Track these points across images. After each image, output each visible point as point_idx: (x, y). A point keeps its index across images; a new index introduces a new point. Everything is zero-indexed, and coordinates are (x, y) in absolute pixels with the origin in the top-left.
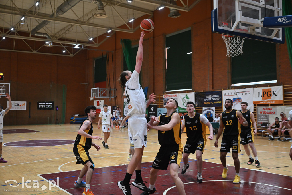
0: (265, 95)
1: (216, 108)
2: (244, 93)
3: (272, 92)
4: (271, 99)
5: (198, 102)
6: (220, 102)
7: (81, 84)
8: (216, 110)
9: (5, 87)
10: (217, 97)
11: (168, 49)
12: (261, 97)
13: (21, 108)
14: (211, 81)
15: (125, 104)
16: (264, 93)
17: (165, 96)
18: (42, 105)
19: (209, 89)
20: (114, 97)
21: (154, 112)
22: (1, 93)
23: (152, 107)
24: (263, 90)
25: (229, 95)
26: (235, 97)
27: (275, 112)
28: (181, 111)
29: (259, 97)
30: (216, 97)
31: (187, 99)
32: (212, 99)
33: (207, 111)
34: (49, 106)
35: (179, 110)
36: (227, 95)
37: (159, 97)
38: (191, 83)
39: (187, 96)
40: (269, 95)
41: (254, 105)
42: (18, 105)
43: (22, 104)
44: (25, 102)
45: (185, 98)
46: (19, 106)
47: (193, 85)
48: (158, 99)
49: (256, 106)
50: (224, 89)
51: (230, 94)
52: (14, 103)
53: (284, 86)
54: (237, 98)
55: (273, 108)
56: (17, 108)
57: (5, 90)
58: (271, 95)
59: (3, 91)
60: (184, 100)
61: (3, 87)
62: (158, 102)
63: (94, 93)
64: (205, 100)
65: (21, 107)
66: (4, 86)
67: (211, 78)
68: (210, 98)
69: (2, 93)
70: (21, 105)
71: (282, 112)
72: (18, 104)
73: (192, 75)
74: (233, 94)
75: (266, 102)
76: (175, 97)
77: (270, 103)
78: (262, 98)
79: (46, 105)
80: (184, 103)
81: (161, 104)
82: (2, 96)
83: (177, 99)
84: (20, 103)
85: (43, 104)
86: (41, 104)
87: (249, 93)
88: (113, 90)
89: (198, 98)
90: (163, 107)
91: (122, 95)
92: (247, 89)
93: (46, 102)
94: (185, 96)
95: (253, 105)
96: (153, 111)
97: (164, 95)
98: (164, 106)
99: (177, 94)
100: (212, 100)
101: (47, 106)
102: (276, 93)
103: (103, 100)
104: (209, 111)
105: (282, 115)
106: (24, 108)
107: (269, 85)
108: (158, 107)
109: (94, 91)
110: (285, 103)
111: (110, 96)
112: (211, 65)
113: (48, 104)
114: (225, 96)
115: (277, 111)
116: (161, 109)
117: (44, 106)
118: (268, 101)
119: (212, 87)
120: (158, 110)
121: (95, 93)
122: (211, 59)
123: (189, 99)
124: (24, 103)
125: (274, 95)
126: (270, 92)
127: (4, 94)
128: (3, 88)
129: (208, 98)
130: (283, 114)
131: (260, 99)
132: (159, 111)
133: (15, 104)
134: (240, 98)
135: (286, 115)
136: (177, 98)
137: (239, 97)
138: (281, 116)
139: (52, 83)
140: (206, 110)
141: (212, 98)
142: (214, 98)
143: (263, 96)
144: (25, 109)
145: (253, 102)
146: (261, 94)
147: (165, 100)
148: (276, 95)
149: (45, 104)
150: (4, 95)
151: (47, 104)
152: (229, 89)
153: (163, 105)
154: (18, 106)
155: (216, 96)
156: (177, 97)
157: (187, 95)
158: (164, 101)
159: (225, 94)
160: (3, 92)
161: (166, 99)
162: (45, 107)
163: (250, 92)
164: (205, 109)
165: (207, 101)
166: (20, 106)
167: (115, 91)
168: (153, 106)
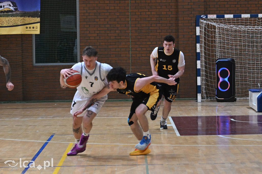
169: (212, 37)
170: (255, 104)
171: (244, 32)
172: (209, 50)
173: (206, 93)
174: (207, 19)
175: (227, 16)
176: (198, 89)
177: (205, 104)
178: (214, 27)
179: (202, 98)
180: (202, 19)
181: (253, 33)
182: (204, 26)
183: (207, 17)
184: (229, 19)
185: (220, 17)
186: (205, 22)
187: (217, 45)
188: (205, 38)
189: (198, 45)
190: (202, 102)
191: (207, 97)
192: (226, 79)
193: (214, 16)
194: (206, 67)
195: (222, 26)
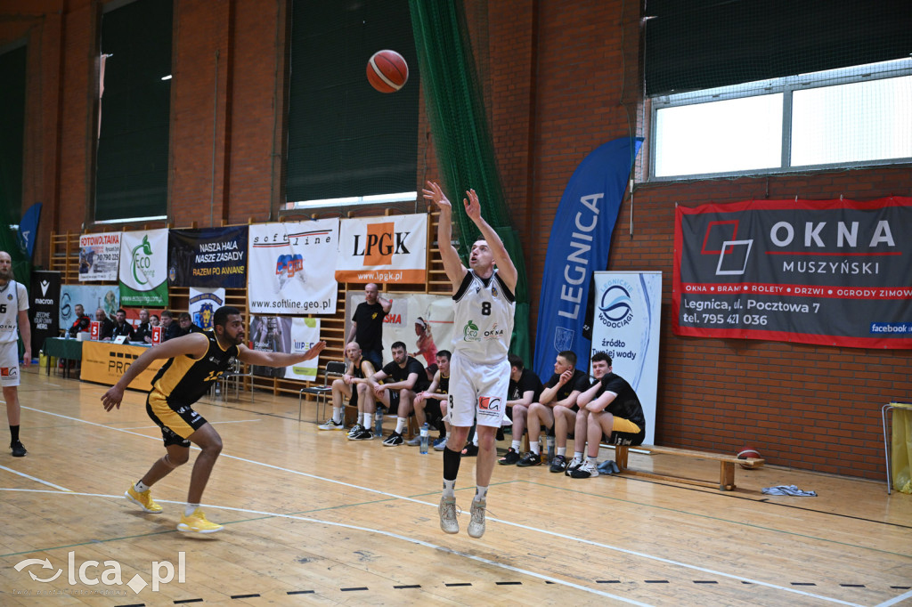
0: (375, 249)
1: (227, 293)
2: (312, 238)
3: (395, 237)
4: (390, 263)
5: (177, 268)
6: (240, 270)
8: (227, 301)
10: (231, 251)
11: (107, 59)
12: (362, 254)
14: (221, 187)
16: (373, 240)
17: (86, 241)
19: (213, 219)
21: (50, 302)
23: (45, 282)
24: (369, 227)
25: (268, 245)
26: (286, 251)
27: (399, 317)
28: (126, 299)
29: (355, 254)
30: (228, 251)
31: (145, 256)
32: (216, 257)
33: (203, 302)
35: (120, 299)
36: (262, 245)
37: (66, 242)
38: (164, 195)
39: (145, 241)
40: (385, 250)
41: (341, 286)
45: (141, 251)
47: (169, 199)
48: (64, 250)
49: (345, 291)
50: (254, 221)
51: (270, 241)
53: (433, 214)
54: (290, 256)
55: (394, 301)
58: (390, 249)
60: (138, 258)
62: (64, 262)
64: (199, 259)
67: (221, 175)
68: (213, 253)
71: (420, 318)
73: (170, 160)
74: (280, 240)
75: (375, 276)
76: (114, 245)
77: (386, 279)
78: (363, 256)
80: (137, 270)
81: (71, 268)
83: (118, 252)
87: (327, 236)
89: (177, 250)
90: (77, 282)
92: (323, 224)
94: (141, 243)
95: (335, 284)
96: (48, 296)
97: (82, 237)
98: (82, 277)
99: (119, 233)
100: (217, 260)
102: (405, 244)
104: (208, 302)
105: (421, 329)
107: (387, 211)
108: (63, 282)
110: (432, 282)
112: (223, 125)
114: (255, 245)
115: (406, 314)
116: (71, 287)
118: (380, 272)
119: (221, 208)
120: (62, 294)
122: (224, 100)
123: (150, 253)
125: (400, 250)
126: (390, 236)
129: (207, 253)
130: (423, 325)
131: (357, 264)
132: (66, 296)
134: (300, 255)
135: (432, 330)
136: (117, 249)
137: (297, 251)
138: (418, 334)
140: (201, 299)
141: (219, 252)
142: (224, 251)
143: (369, 254)
145: (337, 272)
146: (363, 246)
147: (83, 257)
148: (406, 251)
152: (273, 219)
153: (77, 275)
155: (227, 246)
156: (118, 245)
157: (146, 236)
158: (80, 258)
159: (257, 239)
161: (87, 252)
163: (330, 234)
164: (197, 297)
165: (203, 265)
168: (49, 277)
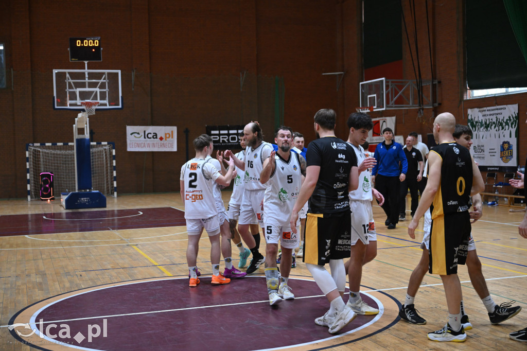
7: (323, 74)
9: (106, 81)
13: (163, 145)
15: (473, 126)
18: (219, 135)
20: (431, 107)
22: (97, 100)
34: (239, 139)
42: (155, 136)
43: (166, 134)
44: (175, 129)
46: (158, 139)
52: (145, 132)
56: (154, 145)
57: (107, 90)
59: (100, 92)
61: (102, 80)
63: (369, 96)
65: (162, 142)
66: (104, 79)
69: (99, 101)
70: (163, 137)
72: (156, 134)
79: (229, 135)
82: (97, 110)
84: (161, 130)
85: (222, 132)
86: (217, 132)
88: (427, 85)
91: (462, 97)
93: (228, 129)
101: (233, 139)
103: (394, 118)
106: (172, 146)
109: (370, 89)
111: (421, 102)
113: (235, 132)
117: (225, 139)
121: (375, 95)
124: (172, 132)
127: (106, 102)
128: (102, 83)
133: (146, 136)
139: (243, 74)
144: (175, 149)
149: (226, 132)
150: (105, 105)
151: (231, 132)
154: (156, 139)
160: (103, 98)
162: (228, 140)
166: (161, 139)
167: (434, 86)
169: (38, 158)
170: (64, 203)
171: (59, 154)
172: (36, 167)
173: (35, 195)
174: (33, 146)
175: (47, 144)
176: (29, 193)
177: (34, 202)
178: (39, 151)
179: (31, 198)
180: (30, 146)
181: (65, 155)
182: (32, 150)
183: (33, 145)
184: (49, 146)
185: (43, 144)
186: (33, 148)
187: (42, 163)
188: (33, 159)
189: (28, 164)
190: (31, 201)
191: (36, 197)
192: (47, 186)
193: (39, 144)
194: (34, 178)
195: (45, 151)
